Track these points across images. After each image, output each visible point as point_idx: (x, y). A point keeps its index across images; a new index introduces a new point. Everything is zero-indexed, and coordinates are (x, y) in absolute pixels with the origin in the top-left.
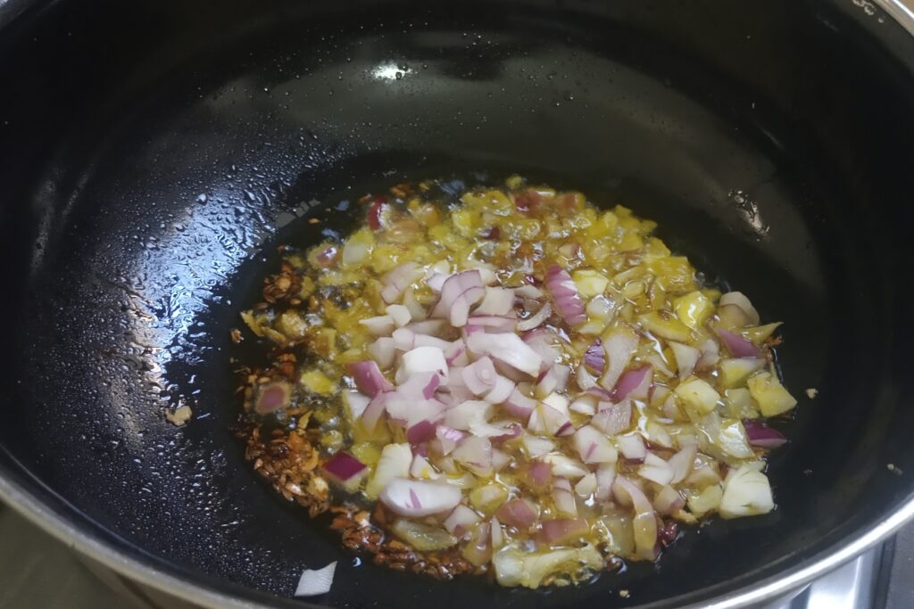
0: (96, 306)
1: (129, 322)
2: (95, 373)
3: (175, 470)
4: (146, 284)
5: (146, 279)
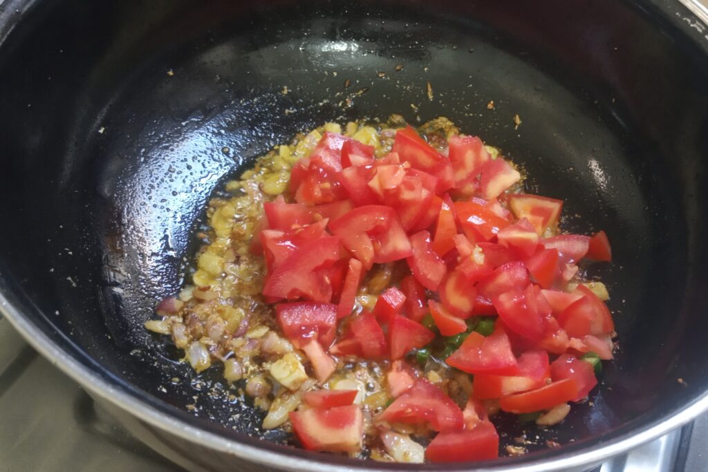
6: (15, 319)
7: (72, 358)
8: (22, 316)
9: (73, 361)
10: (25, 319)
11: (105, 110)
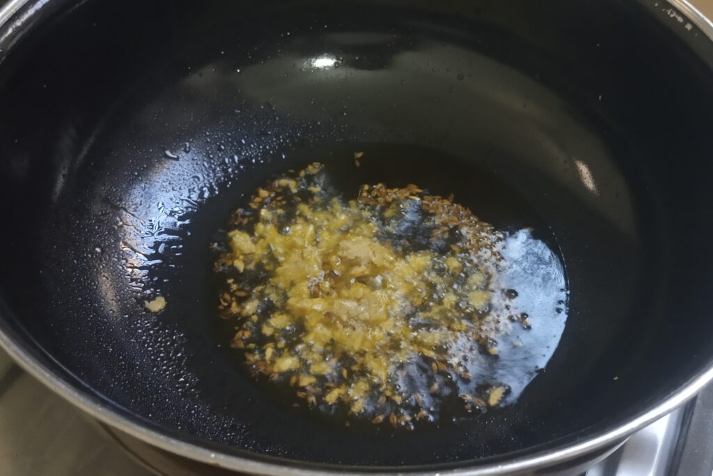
0: (103, 221)
1: (125, 235)
2: (97, 270)
3: (148, 344)
4: (140, 208)
5: (141, 204)
6: (8, 346)
7: (62, 381)
8: (15, 343)
9: (63, 383)
10: (17, 345)
11: (91, 141)
